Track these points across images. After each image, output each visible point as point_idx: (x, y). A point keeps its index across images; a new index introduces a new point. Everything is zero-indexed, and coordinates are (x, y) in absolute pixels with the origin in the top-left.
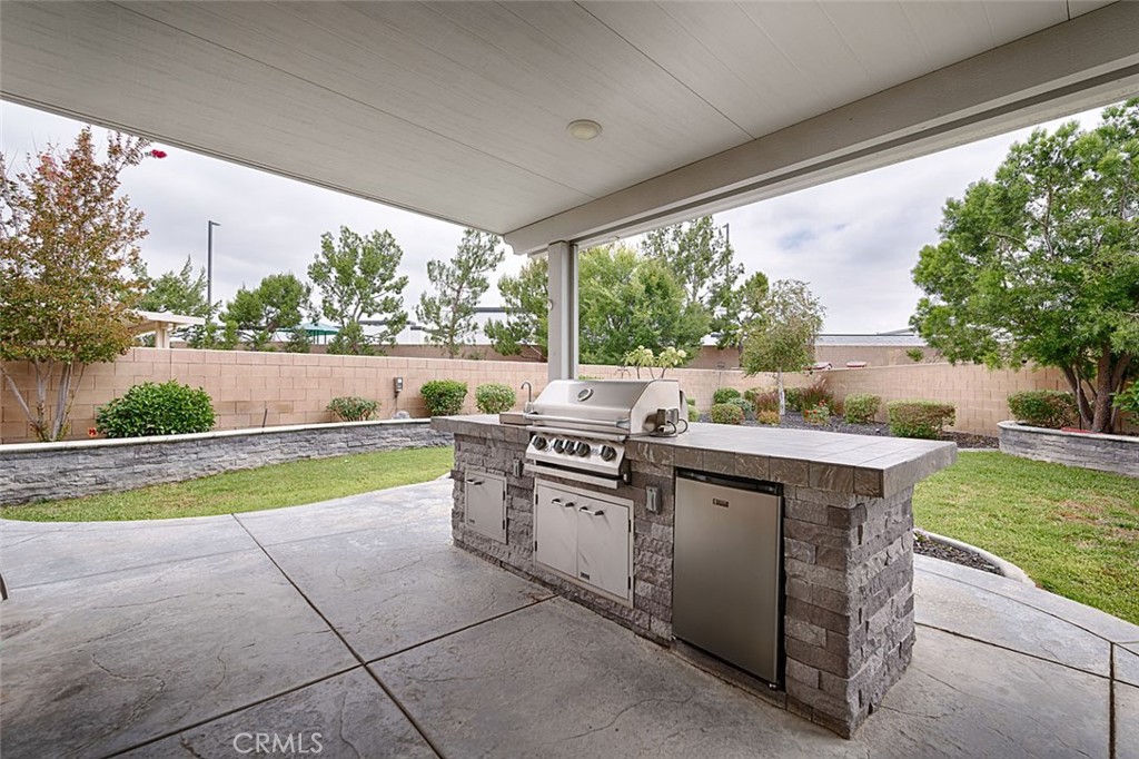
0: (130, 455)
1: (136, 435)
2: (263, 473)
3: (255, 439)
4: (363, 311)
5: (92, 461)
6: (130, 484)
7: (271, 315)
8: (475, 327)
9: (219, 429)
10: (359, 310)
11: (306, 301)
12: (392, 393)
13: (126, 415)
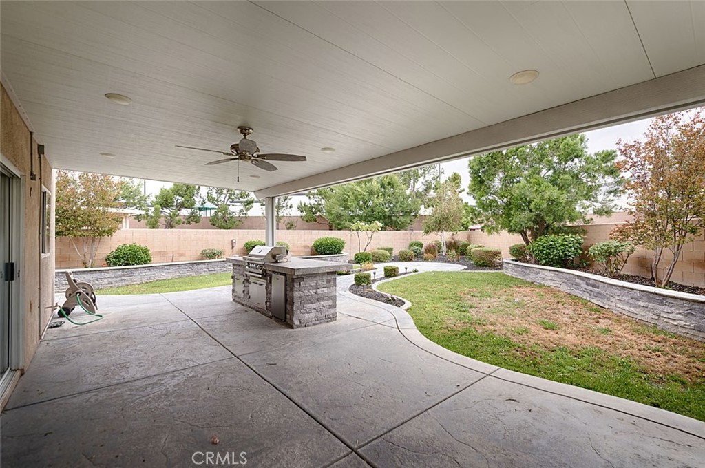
0: (120, 273)
1: (121, 265)
2: (171, 281)
3: (168, 267)
4: (229, 198)
5: (107, 275)
6: (120, 284)
7: (179, 201)
8: (291, 207)
9: (153, 263)
10: (227, 197)
11: (198, 193)
12: (231, 247)
13: (117, 257)
